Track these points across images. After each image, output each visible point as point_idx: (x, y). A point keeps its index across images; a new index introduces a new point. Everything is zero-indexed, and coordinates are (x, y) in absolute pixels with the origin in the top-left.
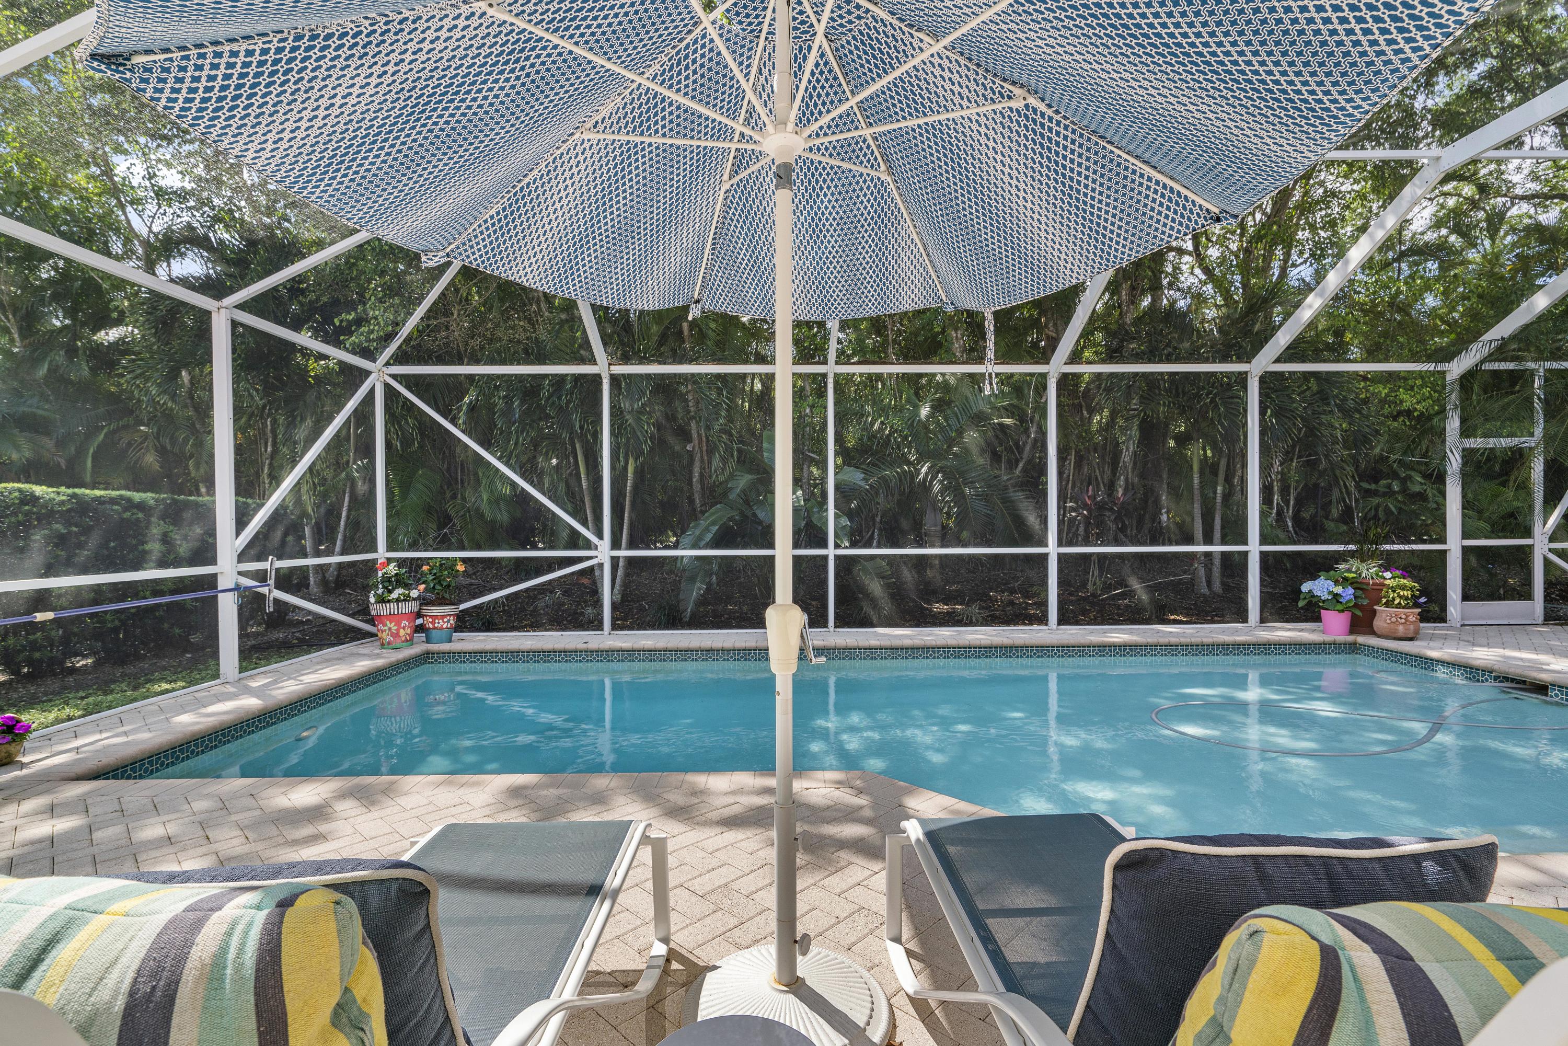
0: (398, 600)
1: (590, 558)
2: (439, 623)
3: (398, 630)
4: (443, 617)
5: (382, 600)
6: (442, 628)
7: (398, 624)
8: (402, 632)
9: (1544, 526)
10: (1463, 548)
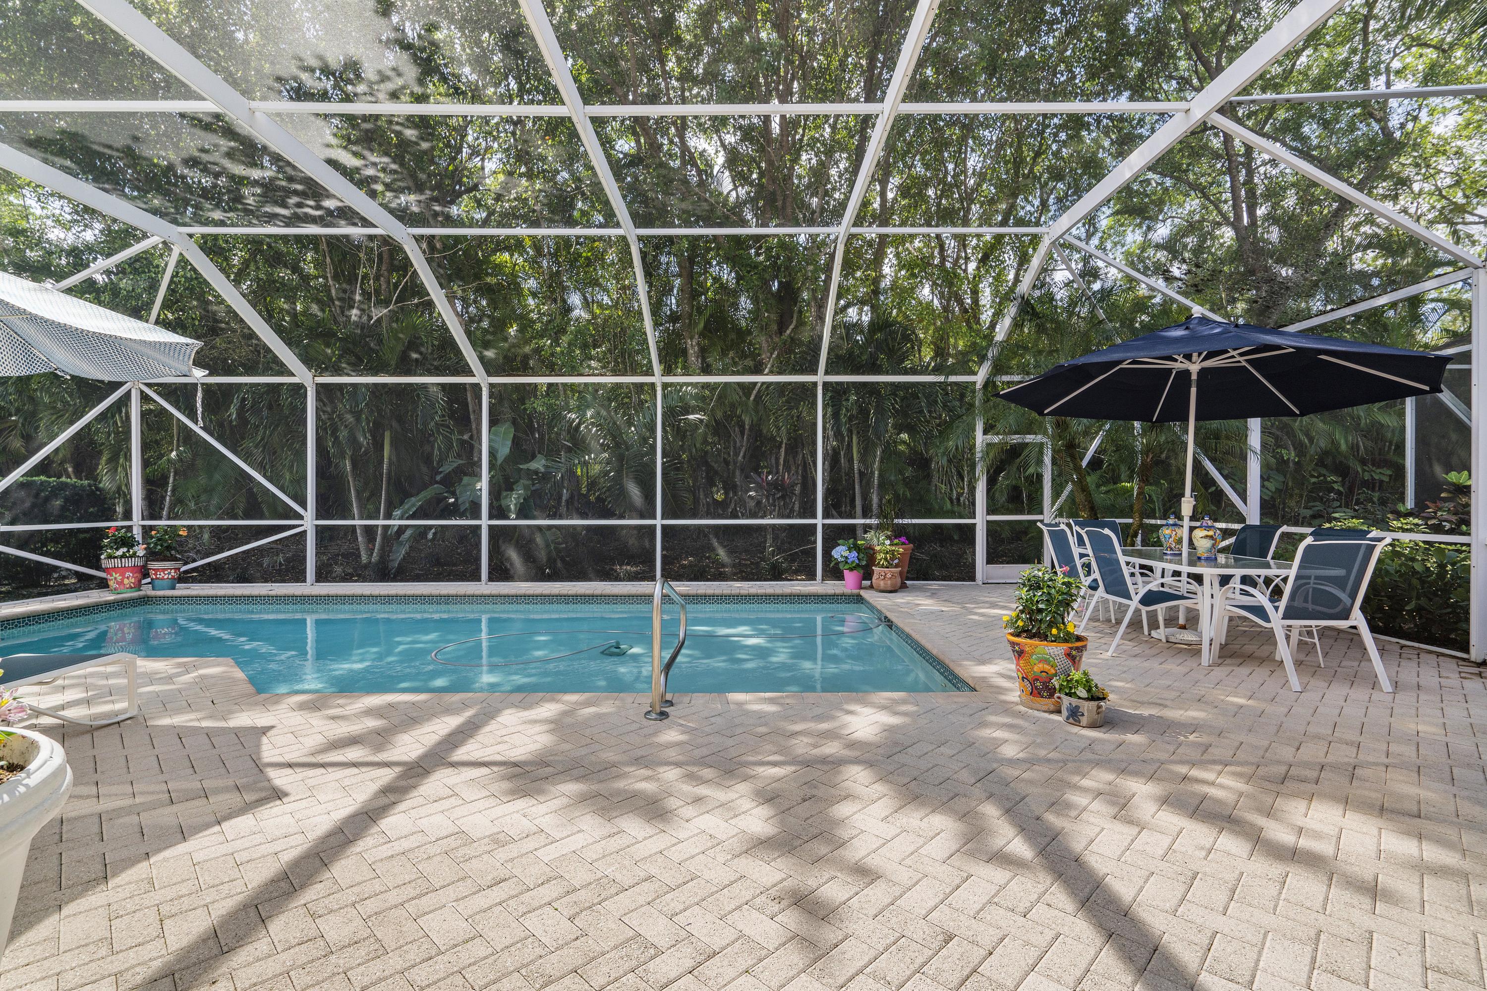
0: (122, 557)
1: (294, 527)
2: (161, 575)
3: (122, 580)
4: (164, 570)
5: (110, 557)
6: (163, 579)
7: (123, 575)
8: (126, 581)
9: (1053, 504)
10: (988, 522)
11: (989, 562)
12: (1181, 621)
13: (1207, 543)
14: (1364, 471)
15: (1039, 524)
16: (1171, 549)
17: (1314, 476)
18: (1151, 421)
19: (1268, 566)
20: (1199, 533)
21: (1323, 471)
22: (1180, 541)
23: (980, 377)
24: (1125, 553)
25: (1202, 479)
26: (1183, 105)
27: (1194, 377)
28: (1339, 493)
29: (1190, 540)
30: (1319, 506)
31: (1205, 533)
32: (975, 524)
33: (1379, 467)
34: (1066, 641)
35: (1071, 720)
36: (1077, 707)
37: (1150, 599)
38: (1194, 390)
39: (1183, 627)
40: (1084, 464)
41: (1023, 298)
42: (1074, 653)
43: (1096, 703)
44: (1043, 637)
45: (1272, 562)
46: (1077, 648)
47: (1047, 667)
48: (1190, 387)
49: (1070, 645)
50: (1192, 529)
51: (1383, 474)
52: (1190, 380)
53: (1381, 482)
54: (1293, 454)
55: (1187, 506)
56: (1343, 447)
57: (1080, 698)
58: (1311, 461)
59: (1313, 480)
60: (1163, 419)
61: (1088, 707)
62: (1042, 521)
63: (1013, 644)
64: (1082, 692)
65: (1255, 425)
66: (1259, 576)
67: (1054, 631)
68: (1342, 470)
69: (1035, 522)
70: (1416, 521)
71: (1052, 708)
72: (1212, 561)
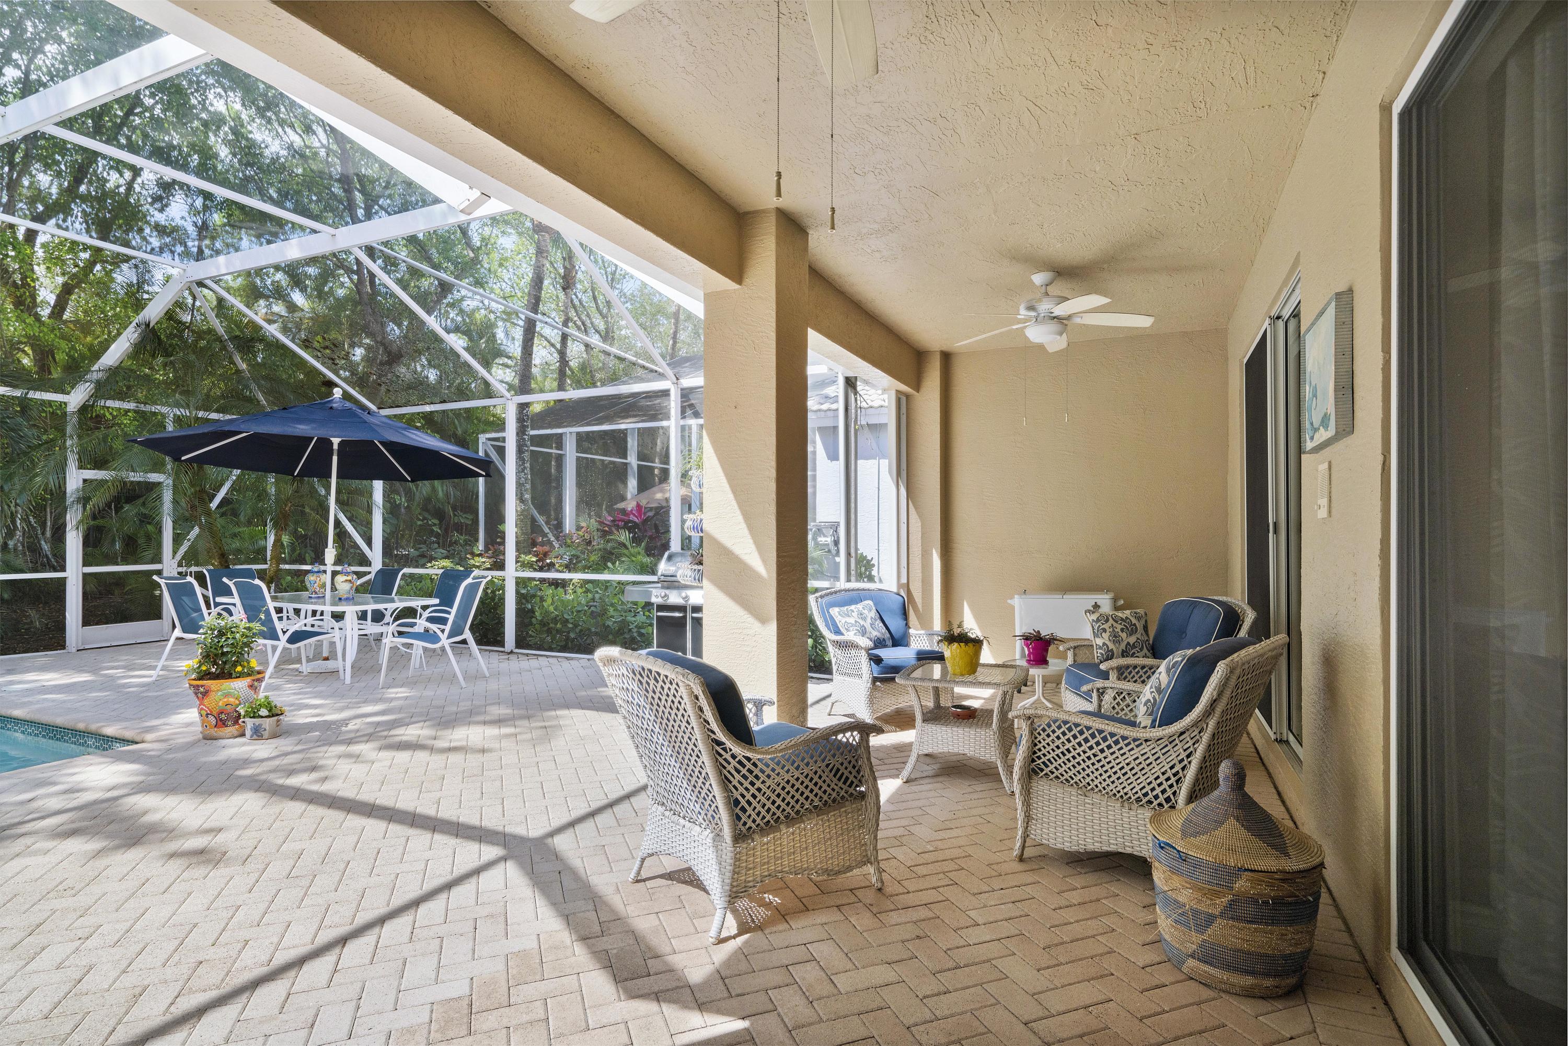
9: (175, 553)
10: (85, 576)
11: (86, 622)
12: (325, 654)
13: (347, 586)
14: (455, 515)
15: (155, 577)
16: (316, 593)
17: (420, 520)
18: (293, 475)
19: (393, 601)
20: (340, 579)
21: (427, 515)
22: (323, 586)
23: (75, 398)
24: (274, 599)
25: (341, 534)
26: (331, 230)
27: (335, 447)
28: (437, 535)
29: (333, 583)
30: (424, 548)
31: (345, 578)
32: (64, 580)
33: (465, 513)
34: (249, 675)
35: (255, 737)
36: (260, 725)
37: (296, 637)
38: (335, 459)
39: (326, 659)
40: (214, 505)
41: (148, 325)
42: (256, 684)
43: (276, 718)
44: (229, 676)
45: (396, 598)
46: (258, 680)
47: (232, 700)
48: (332, 455)
49: (252, 678)
50: (334, 574)
51: (465, 519)
52: (332, 450)
53: (467, 525)
54: (403, 500)
55: (330, 554)
56: (441, 494)
57: (262, 717)
58: (418, 505)
59: (419, 523)
60: (304, 473)
61: (268, 723)
62: (159, 573)
63: (197, 687)
64: (264, 712)
65: (378, 486)
66: (386, 609)
67: (239, 669)
68: (440, 515)
69: (150, 573)
70: (484, 560)
71: (236, 733)
72: (349, 600)
